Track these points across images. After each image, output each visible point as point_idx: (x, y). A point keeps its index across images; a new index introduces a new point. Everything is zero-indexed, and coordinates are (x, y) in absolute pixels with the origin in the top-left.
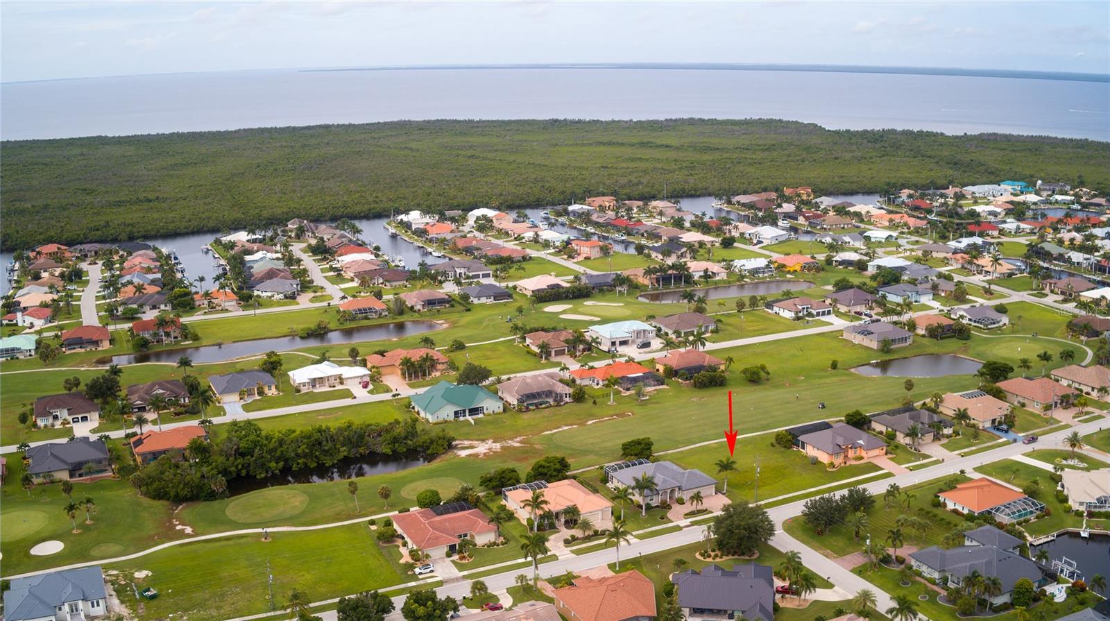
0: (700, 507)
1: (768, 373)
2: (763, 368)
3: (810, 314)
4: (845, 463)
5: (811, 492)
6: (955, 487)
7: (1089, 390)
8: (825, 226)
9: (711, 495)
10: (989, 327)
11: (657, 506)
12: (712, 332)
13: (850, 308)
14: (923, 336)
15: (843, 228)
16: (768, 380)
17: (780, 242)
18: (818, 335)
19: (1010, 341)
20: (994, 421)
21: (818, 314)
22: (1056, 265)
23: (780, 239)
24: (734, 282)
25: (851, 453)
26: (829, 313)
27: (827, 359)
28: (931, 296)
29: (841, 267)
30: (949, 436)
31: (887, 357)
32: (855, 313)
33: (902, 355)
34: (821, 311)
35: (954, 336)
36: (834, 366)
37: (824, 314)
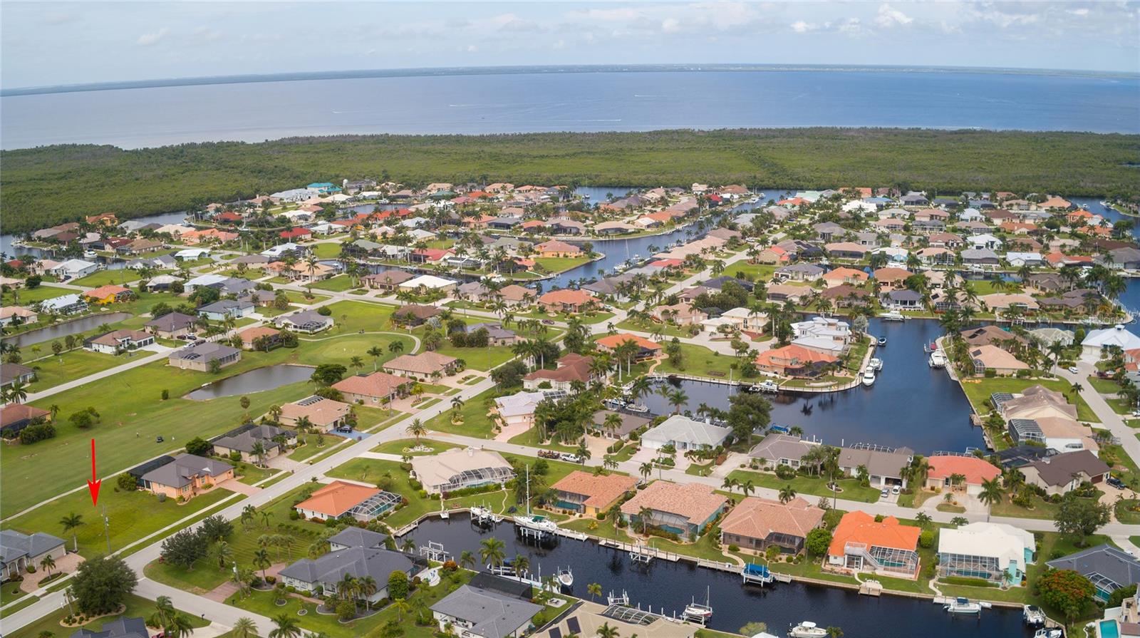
0: (53, 571)
1: (98, 416)
2: (92, 411)
3: (131, 347)
4: (195, 494)
5: (166, 531)
6: (310, 496)
7: (423, 376)
8: (134, 252)
9: (63, 556)
10: (316, 331)
11: (8, 581)
12: (31, 381)
13: (171, 334)
14: (251, 350)
15: (153, 251)
16: (99, 422)
17: (89, 275)
18: (144, 366)
19: (339, 341)
20: (335, 423)
21: (140, 345)
22: (372, 261)
23: (89, 271)
24: (45, 324)
25: (199, 483)
26: (151, 341)
27: (157, 390)
28: (253, 309)
29: (156, 292)
30: (294, 447)
31: (218, 378)
32: (178, 337)
33: (233, 373)
34: (142, 341)
35: (282, 346)
36: (165, 396)
37: (146, 343)
